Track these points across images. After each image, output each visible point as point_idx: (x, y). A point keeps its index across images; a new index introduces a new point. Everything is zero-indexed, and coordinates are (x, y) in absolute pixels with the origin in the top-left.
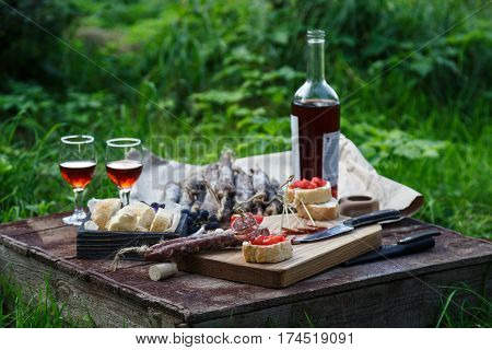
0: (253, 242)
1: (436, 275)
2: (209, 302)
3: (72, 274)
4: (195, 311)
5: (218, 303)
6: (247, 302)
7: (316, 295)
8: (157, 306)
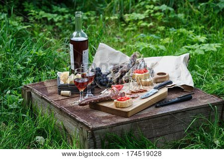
0: (118, 100)
1: (190, 111)
2: (100, 123)
3: (56, 107)
4: (94, 126)
5: (104, 123)
6: (114, 123)
7: (141, 120)
8: (82, 123)
